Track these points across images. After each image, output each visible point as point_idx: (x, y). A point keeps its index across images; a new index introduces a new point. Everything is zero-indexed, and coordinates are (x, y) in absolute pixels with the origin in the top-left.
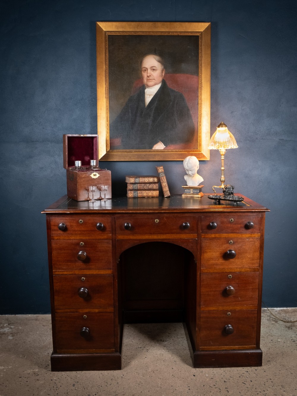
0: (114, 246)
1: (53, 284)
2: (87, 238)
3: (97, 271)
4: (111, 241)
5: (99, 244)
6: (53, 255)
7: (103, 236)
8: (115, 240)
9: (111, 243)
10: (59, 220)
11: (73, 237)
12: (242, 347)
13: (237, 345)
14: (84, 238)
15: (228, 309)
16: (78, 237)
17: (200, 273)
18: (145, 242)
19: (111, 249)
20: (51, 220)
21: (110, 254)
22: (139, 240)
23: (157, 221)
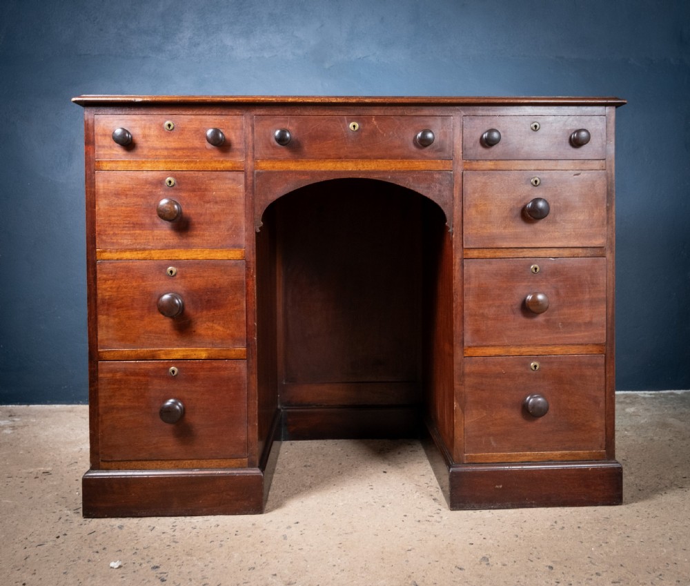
0: (251, 189)
1: (96, 283)
2: (184, 166)
3: (207, 251)
4: (242, 176)
5: (212, 182)
6: (99, 209)
7: (222, 162)
8: (253, 173)
9: (243, 181)
10: (116, 122)
11: (149, 165)
12: (572, 455)
13: (558, 450)
14: (177, 167)
15: (531, 351)
16: (162, 166)
17: (463, 259)
18: (324, 178)
19: (241, 195)
20: (96, 123)
21: (240, 208)
22: (313, 173)
23: (354, 126)
